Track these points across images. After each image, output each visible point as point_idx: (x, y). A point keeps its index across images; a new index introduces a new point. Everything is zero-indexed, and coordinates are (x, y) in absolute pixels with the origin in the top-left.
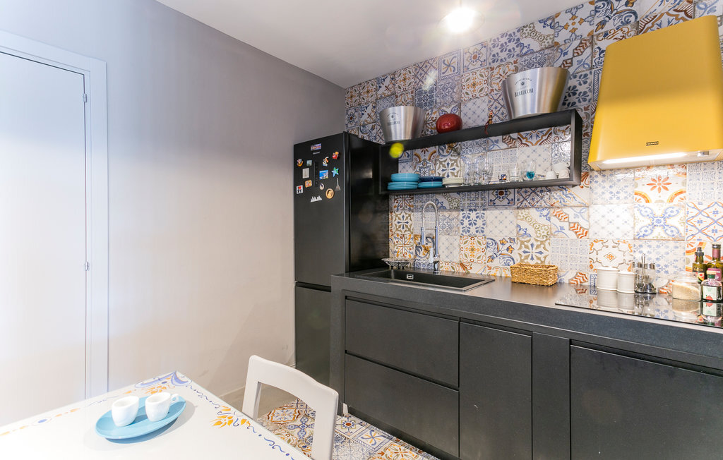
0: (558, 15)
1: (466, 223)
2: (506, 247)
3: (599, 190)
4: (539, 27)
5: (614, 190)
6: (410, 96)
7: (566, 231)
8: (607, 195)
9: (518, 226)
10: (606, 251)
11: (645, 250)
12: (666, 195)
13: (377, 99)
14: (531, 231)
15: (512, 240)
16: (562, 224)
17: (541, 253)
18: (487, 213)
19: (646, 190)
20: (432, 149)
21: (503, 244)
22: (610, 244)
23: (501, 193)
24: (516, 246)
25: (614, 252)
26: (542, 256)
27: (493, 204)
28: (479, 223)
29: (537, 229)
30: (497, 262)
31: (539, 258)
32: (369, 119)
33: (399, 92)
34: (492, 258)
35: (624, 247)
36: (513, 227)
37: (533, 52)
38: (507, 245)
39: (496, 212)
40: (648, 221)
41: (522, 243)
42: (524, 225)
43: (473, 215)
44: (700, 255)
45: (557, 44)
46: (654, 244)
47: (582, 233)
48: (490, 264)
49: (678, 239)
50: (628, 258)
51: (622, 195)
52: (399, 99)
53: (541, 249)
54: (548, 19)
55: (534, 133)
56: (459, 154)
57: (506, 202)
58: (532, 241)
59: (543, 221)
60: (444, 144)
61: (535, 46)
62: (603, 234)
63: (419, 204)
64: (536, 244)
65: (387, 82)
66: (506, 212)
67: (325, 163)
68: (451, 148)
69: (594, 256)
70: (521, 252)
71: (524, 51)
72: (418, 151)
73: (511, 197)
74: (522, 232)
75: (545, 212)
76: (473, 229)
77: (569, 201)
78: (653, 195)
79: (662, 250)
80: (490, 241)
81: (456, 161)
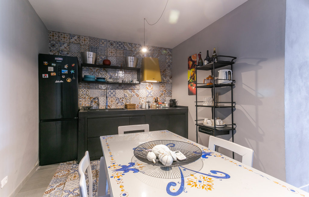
0: (132, 44)
1: (110, 93)
2: (121, 100)
3: (141, 86)
4: (128, 44)
5: (143, 86)
6: (87, 47)
7: (135, 95)
8: (142, 88)
9: (124, 94)
10: (142, 100)
11: (148, 99)
12: (151, 88)
13: (70, 42)
14: (128, 95)
15: (123, 98)
16: (134, 94)
17: (130, 101)
18: (116, 90)
19: (148, 87)
20: (97, 68)
21: (121, 99)
22: (143, 98)
23: (120, 85)
24: (124, 100)
25: (143, 100)
26: (130, 102)
27: (118, 88)
28: (114, 93)
29: (129, 95)
30: (119, 104)
31: (129, 102)
32: (65, 50)
33: (82, 44)
34: (118, 103)
35: (145, 99)
36: (123, 94)
37: (127, 50)
38: (122, 99)
39: (119, 90)
40: (148, 93)
41: (125, 99)
42: (126, 94)
43: (112, 91)
44: (155, 99)
45: (132, 50)
46: (149, 98)
47: (138, 96)
48: (117, 105)
49: (152, 97)
50: (146, 101)
51: (144, 88)
52: (82, 47)
53: (130, 100)
54: (130, 43)
55: (128, 71)
56: (107, 72)
57: (121, 88)
58: (128, 98)
59: (130, 93)
60: (102, 68)
61: (128, 49)
62: (141, 96)
63: (92, 86)
64: (129, 99)
65: (76, 37)
66: (121, 90)
67: (66, 67)
68: (104, 69)
69: (140, 101)
70: (125, 101)
71: (125, 49)
72: (92, 68)
73: (122, 86)
74: (125, 96)
75: (131, 91)
76: (112, 95)
77: (135, 88)
78: (149, 88)
79: (150, 99)
80: (117, 98)
81: (106, 74)
